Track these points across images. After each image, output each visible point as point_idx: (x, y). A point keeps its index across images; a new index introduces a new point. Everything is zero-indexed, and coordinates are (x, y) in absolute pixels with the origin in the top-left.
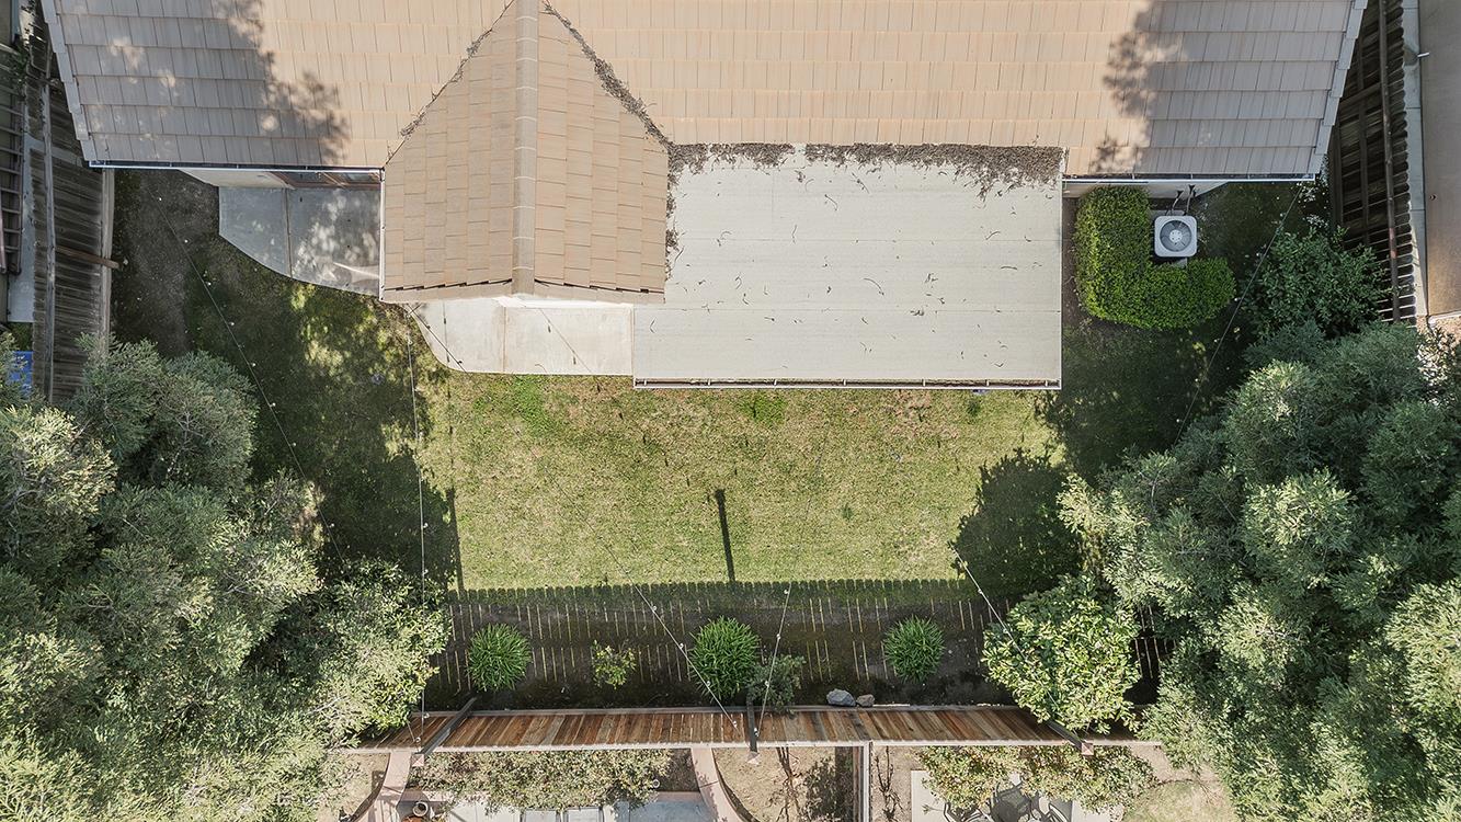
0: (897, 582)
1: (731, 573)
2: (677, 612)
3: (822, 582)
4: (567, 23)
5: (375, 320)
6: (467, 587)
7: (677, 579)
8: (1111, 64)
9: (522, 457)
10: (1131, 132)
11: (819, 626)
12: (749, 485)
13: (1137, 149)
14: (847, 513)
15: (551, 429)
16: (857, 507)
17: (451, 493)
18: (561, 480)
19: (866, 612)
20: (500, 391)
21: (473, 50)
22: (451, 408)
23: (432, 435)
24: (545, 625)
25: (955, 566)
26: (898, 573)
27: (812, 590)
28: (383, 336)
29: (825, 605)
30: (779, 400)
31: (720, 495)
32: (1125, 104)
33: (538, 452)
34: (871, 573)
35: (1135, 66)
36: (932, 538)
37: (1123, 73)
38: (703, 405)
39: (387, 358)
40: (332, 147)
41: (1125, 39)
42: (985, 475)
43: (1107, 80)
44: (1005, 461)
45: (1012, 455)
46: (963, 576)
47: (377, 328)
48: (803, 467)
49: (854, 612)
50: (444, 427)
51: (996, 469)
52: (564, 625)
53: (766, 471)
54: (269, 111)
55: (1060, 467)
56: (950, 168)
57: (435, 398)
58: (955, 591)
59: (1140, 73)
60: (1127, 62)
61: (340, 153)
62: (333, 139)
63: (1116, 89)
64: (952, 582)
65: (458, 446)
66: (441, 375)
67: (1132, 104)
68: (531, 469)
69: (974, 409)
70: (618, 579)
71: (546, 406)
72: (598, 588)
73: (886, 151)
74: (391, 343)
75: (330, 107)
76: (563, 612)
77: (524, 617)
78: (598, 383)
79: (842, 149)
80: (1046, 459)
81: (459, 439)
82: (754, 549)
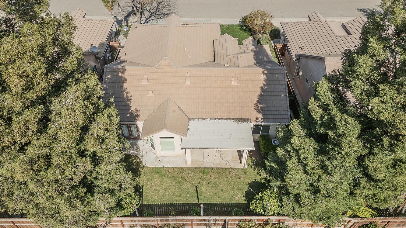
0: (233, 203)
1: (199, 201)
2: (187, 209)
3: (217, 203)
4: (175, 102)
5: (133, 158)
6: (143, 203)
7: (187, 202)
8: (255, 107)
9: (157, 180)
10: (260, 116)
11: (217, 212)
12: (202, 185)
13: (262, 118)
14: (222, 190)
15: (164, 176)
16: (224, 189)
17: (143, 186)
18: (164, 184)
19: (227, 209)
20: (154, 169)
21: (160, 105)
22: (145, 172)
23: (141, 176)
24: (158, 211)
25: (245, 200)
26: (232, 202)
27: (216, 204)
28: (134, 161)
29: (218, 207)
30: (208, 171)
31: (196, 187)
32: (258, 112)
33: (160, 179)
34: (228, 201)
35: (258, 107)
36: (240, 195)
37: (257, 108)
38: (193, 172)
39: (135, 164)
40: (137, 118)
41: (256, 104)
42: (249, 184)
43: (254, 109)
44: (253, 182)
45: (254, 181)
46: (247, 202)
47: (134, 160)
48: (213, 182)
49: (225, 209)
50: (143, 175)
51: (251, 183)
52: (163, 211)
53: (205, 183)
54: (129, 113)
55: (264, 183)
56: (232, 121)
57: (142, 171)
58: (245, 205)
59: (259, 108)
60: (257, 106)
61: (138, 119)
62: (137, 117)
63: (256, 110)
64: (245, 203)
65: (146, 178)
66: (144, 167)
67: (260, 112)
68: (159, 182)
69: (245, 173)
70: (175, 202)
71: (163, 172)
72: (170, 204)
73: (222, 119)
74: (136, 162)
75: (138, 113)
76: (163, 208)
77: (154, 210)
78: (173, 168)
79: (215, 119)
80: (261, 181)
81: (146, 177)
82: (203, 196)
